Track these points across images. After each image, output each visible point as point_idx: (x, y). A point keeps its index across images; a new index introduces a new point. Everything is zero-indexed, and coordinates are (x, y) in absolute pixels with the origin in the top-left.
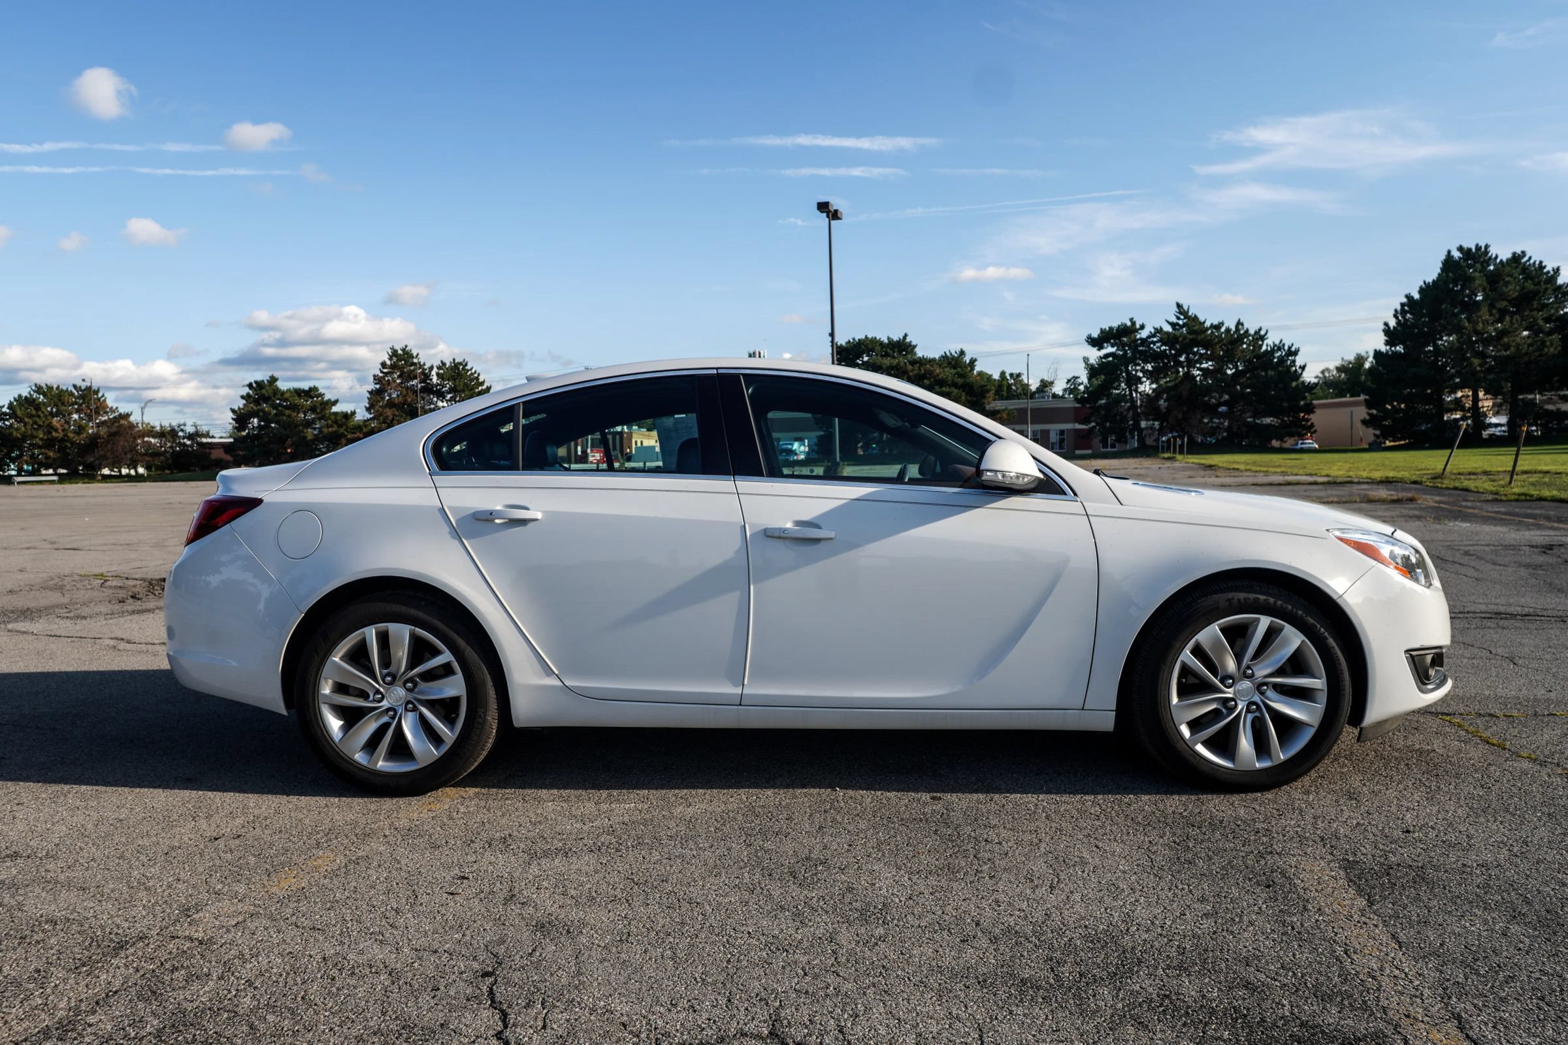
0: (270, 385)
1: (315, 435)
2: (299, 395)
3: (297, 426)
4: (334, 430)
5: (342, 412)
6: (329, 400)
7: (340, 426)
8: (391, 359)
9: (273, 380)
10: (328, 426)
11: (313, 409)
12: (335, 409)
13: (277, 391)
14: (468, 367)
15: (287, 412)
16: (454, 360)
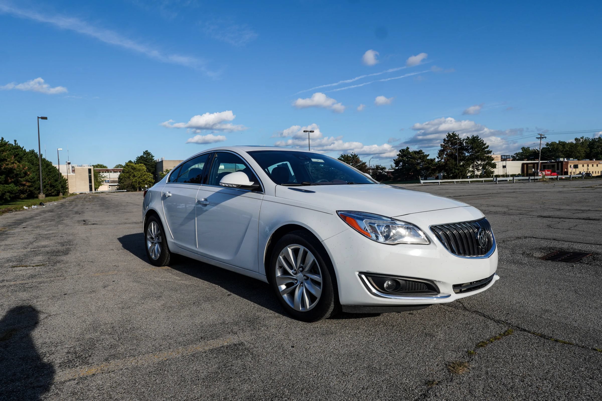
0: (407, 150)
1: (420, 168)
2: (415, 154)
3: (414, 165)
4: (427, 165)
5: (430, 159)
6: (426, 154)
7: (429, 164)
8: (447, 137)
9: (408, 148)
10: (425, 164)
11: (420, 158)
12: (428, 158)
13: (409, 153)
14: (479, 138)
15: (411, 160)
16: (473, 136)
